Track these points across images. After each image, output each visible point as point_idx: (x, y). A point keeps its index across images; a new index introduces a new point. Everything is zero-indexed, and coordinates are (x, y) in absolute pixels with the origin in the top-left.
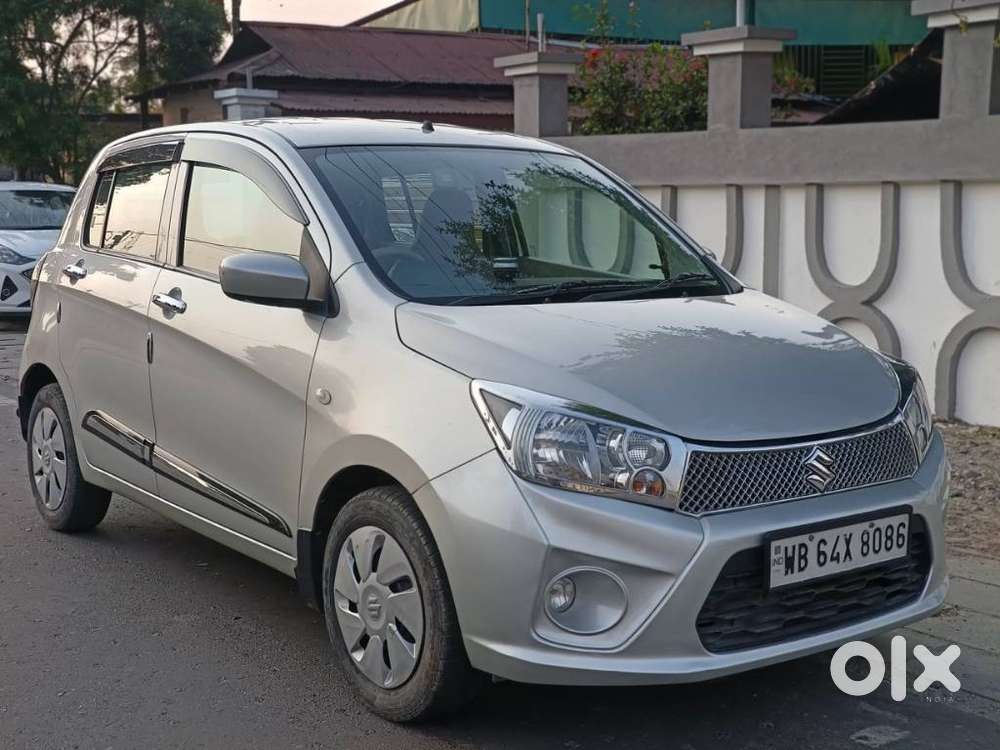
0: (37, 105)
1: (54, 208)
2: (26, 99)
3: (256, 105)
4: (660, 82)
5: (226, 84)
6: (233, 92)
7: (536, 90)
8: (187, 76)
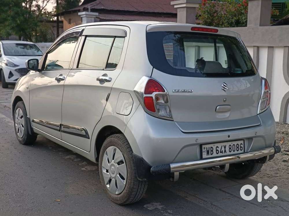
0: (24, 17)
1: (28, 49)
2: (21, 15)
3: (91, 17)
4: (226, 11)
5: (82, 11)
6: (84, 13)
7: (185, 12)
8: (71, 9)
